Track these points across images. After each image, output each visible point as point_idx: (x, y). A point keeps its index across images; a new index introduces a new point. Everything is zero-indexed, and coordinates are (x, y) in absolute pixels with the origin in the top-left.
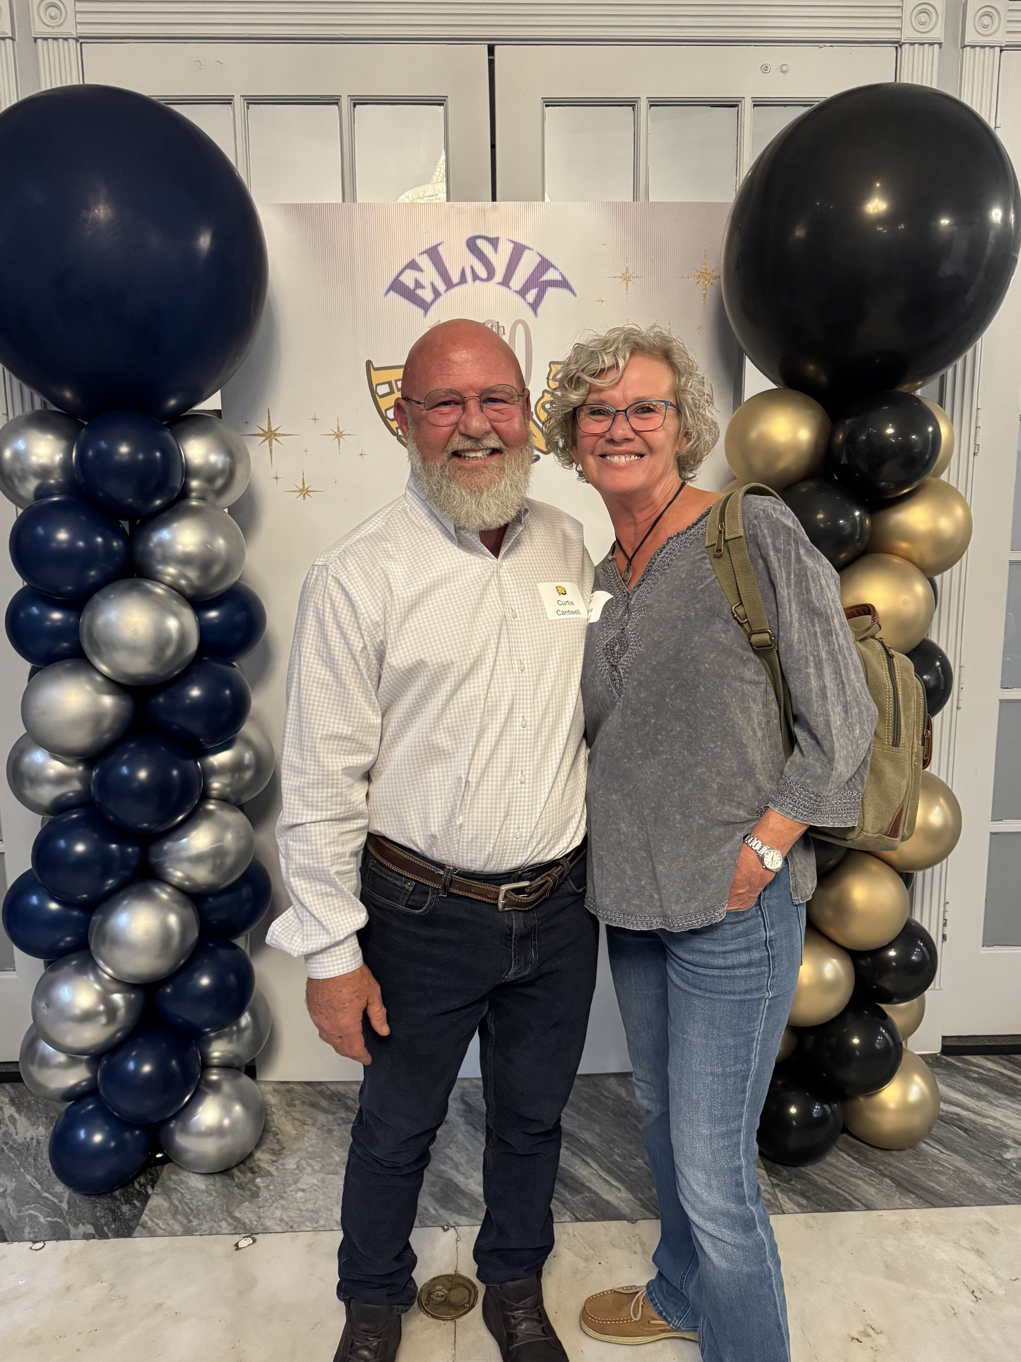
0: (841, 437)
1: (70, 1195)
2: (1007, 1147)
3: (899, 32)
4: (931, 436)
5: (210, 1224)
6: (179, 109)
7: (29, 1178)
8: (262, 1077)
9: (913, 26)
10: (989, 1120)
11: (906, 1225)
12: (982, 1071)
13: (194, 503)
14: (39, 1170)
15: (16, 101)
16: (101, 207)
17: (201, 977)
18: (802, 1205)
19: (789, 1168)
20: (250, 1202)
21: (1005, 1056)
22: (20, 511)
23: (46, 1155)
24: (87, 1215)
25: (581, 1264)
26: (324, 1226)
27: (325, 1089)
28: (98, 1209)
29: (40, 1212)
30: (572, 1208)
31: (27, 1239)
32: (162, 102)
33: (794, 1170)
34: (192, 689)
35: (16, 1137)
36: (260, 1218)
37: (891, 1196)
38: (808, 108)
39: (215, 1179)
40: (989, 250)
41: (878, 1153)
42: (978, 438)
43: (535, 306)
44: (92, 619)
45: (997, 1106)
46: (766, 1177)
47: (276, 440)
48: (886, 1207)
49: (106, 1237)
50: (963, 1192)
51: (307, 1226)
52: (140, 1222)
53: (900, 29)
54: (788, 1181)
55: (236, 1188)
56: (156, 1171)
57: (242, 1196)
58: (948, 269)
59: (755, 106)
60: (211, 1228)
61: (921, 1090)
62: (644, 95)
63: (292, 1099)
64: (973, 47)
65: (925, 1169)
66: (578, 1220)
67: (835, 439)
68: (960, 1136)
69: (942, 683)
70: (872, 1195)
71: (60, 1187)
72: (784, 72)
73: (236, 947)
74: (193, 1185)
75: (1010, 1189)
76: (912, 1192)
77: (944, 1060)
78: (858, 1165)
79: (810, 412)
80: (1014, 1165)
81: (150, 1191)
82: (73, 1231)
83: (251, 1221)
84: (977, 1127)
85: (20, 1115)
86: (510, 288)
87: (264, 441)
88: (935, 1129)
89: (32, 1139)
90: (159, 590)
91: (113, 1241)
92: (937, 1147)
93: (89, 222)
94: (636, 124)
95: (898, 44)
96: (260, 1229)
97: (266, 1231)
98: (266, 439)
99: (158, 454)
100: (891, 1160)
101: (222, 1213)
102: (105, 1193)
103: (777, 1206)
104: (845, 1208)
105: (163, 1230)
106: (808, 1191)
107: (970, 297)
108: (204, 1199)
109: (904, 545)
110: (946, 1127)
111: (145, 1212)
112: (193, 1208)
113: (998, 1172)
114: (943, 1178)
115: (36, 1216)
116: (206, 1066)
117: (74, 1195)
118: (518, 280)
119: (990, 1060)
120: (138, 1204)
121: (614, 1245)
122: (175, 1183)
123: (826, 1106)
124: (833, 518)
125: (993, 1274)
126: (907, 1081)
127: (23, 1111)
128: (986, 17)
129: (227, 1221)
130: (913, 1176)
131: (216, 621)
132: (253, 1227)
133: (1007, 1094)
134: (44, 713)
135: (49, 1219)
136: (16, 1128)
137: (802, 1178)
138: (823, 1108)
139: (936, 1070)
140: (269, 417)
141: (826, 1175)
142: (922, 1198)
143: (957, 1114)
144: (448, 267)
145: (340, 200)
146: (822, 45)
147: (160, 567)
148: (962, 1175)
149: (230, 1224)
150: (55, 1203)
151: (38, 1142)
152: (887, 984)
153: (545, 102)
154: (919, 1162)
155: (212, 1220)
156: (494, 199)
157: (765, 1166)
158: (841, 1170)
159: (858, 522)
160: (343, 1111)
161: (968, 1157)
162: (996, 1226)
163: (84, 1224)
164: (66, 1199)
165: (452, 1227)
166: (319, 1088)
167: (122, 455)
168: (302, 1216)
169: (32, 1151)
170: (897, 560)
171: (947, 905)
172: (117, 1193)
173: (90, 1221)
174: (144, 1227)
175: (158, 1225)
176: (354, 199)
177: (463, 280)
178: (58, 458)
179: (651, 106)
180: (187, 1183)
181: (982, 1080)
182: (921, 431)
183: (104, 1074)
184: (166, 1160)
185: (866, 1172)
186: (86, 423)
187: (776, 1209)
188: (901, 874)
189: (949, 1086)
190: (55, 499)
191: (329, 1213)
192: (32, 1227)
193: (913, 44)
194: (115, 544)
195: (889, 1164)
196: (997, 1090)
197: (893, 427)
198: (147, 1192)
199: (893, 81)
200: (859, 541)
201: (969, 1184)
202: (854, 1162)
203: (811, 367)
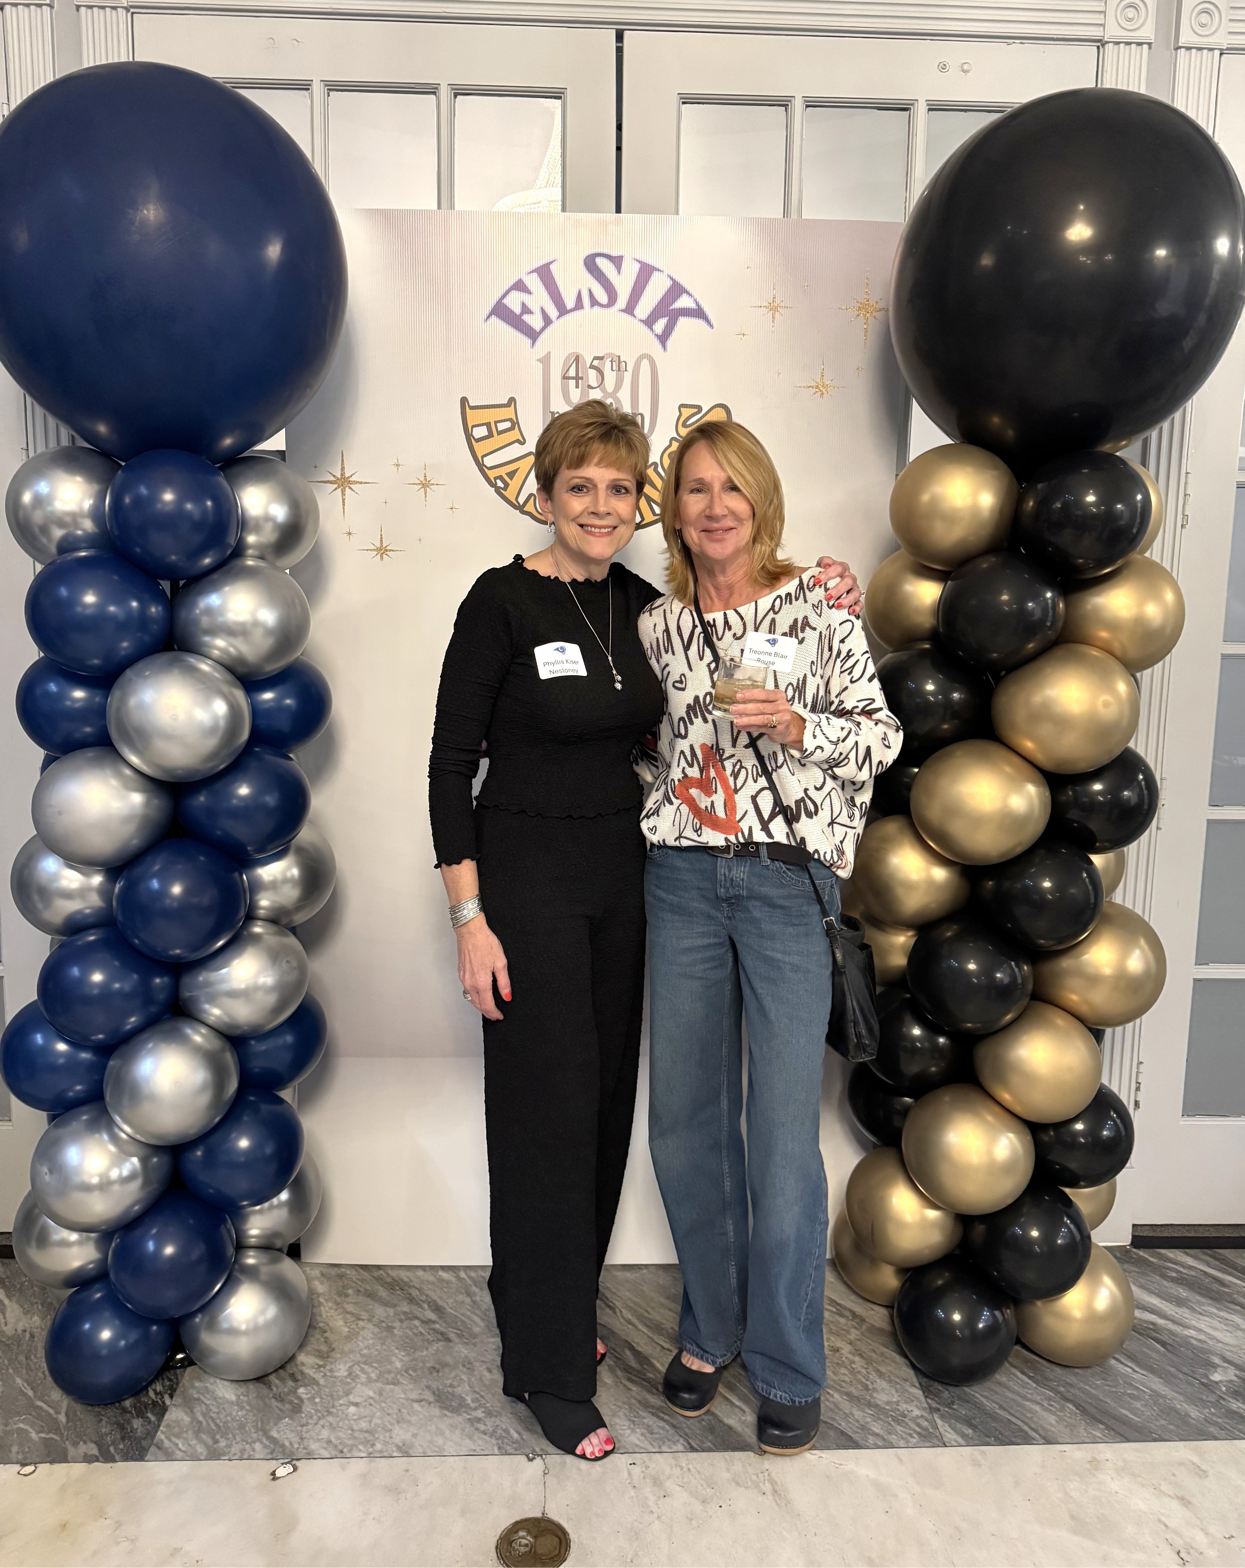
0: (1031, 504)
1: (68, 1405)
2: (1215, 1366)
3: (1102, 29)
4: (1139, 505)
5: (242, 1447)
6: (249, 94)
7: (18, 1381)
8: (306, 1258)
9: (1118, 22)
10: (1192, 1331)
11: (1095, 1464)
12: (1181, 1269)
13: (250, 563)
14: (31, 1370)
15: (52, 80)
16: (151, 207)
17: (238, 1138)
18: (967, 1436)
19: (951, 1388)
20: (291, 1418)
21: (1208, 1251)
22: (39, 567)
23: (41, 1353)
24: (89, 1431)
25: (698, 1507)
26: (381, 1452)
27: (385, 1275)
28: (104, 1423)
29: (31, 1427)
30: (686, 1435)
31: (14, 1460)
32: (228, 85)
33: (957, 1391)
34: (240, 786)
35: (4, 1328)
36: (302, 1439)
37: (1075, 1426)
38: (999, 115)
39: (248, 1388)
40: (1213, 288)
41: (1059, 1371)
42: (1187, 507)
43: (663, 339)
44: (123, 700)
45: (1200, 1314)
46: (923, 1399)
47: (351, 488)
48: (1069, 1441)
49: (113, 1460)
50: (1163, 1422)
51: (360, 1450)
52: (155, 1441)
53: (1103, 25)
54: (949, 1405)
55: (273, 1400)
56: (176, 1375)
57: (280, 1410)
58: (1164, 308)
59: (930, 110)
60: (243, 1451)
61: (1112, 1293)
62: (799, 93)
63: (344, 1287)
64: (1189, 49)
65: (1115, 1392)
66: (693, 1449)
67: (1024, 506)
68: (1158, 1352)
69: (1146, 801)
70: (1051, 1425)
71: (56, 1394)
72: (964, 71)
73: (281, 1101)
74: (220, 1395)
75: (1220, 1420)
76: (1102, 1423)
77: (1135, 1253)
78: (1034, 1385)
79: (995, 473)
80: (1224, 1389)
81: (168, 1402)
82: (72, 1451)
83: (291, 1443)
84: (1177, 1340)
85: (10, 1300)
86: (634, 316)
87: (336, 489)
88: (1127, 1342)
89: (25, 1331)
90: (205, 667)
91: (121, 1465)
92: (1130, 1364)
93: (136, 224)
94: (789, 127)
95: (1100, 43)
96: (302, 1453)
97: (310, 1456)
98: (339, 487)
99: (209, 503)
100: (1072, 1379)
101: (256, 1432)
102: (113, 1403)
103: (936, 1437)
104: (1019, 1441)
105: (184, 1452)
106: (974, 1418)
107: (1188, 343)
108: (234, 1413)
109: (1104, 634)
110: (1139, 1340)
111: (161, 1428)
112: (221, 1424)
113: (1204, 1397)
114: (1138, 1405)
115: (26, 1430)
116: (241, 1246)
117: (74, 1404)
118: (644, 307)
119: (1191, 1256)
120: (153, 1418)
121: (738, 1484)
122: (198, 1392)
123: (997, 1313)
124: (1021, 601)
125: (1202, 1530)
126: (1096, 1283)
127: (14, 1295)
128: (1204, 15)
129: (262, 1443)
130: (1101, 1400)
131: (272, 704)
132: (294, 1450)
133: (1211, 1298)
134: (60, 813)
135: (43, 1435)
136: (5, 1318)
137: (966, 1400)
138: (994, 1316)
139: (1126, 1266)
140: (343, 461)
141: (995, 1397)
142: (1113, 1430)
143: (1153, 1324)
144: (561, 289)
145: (435, 207)
146: (1012, 41)
147: (207, 639)
148: (1161, 1400)
149: (265, 1447)
150: (50, 1415)
151: (32, 1336)
152: (1073, 1164)
153: (681, 98)
154: (1109, 1383)
155: (243, 1440)
156: (618, 210)
157: (920, 1384)
158: (1014, 1392)
159: (1050, 605)
160: (405, 1303)
161: (1167, 1378)
162: (1204, 1467)
163: (85, 1443)
164: (64, 1410)
165: (538, 1455)
166: (376, 1274)
167: (164, 503)
168: (355, 1438)
169: (24, 1347)
170: (1095, 652)
171: (1141, 1066)
172: (127, 1403)
173: (94, 1439)
174: (159, 1448)
175: (177, 1445)
176: (452, 206)
177: (579, 305)
178: (88, 504)
179: (807, 106)
180: (213, 1392)
181: (1181, 1281)
182: (1128, 499)
183: (116, 1254)
184: (189, 1362)
185: (1044, 1394)
186: (123, 464)
187: (935, 1441)
188: (1090, 1030)
189: (1142, 1287)
190: (83, 554)
191: (387, 1434)
192: (21, 1445)
193: (1118, 43)
194: (153, 610)
195: (1071, 1385)
196: (1200, 1294)
197: (1095, 494)
198: (164, 1403)
199: (1093, 85)
200: (1050, 628)
201: (1169, 1412)
202: (1029, 1381)
203: (996, 420)
